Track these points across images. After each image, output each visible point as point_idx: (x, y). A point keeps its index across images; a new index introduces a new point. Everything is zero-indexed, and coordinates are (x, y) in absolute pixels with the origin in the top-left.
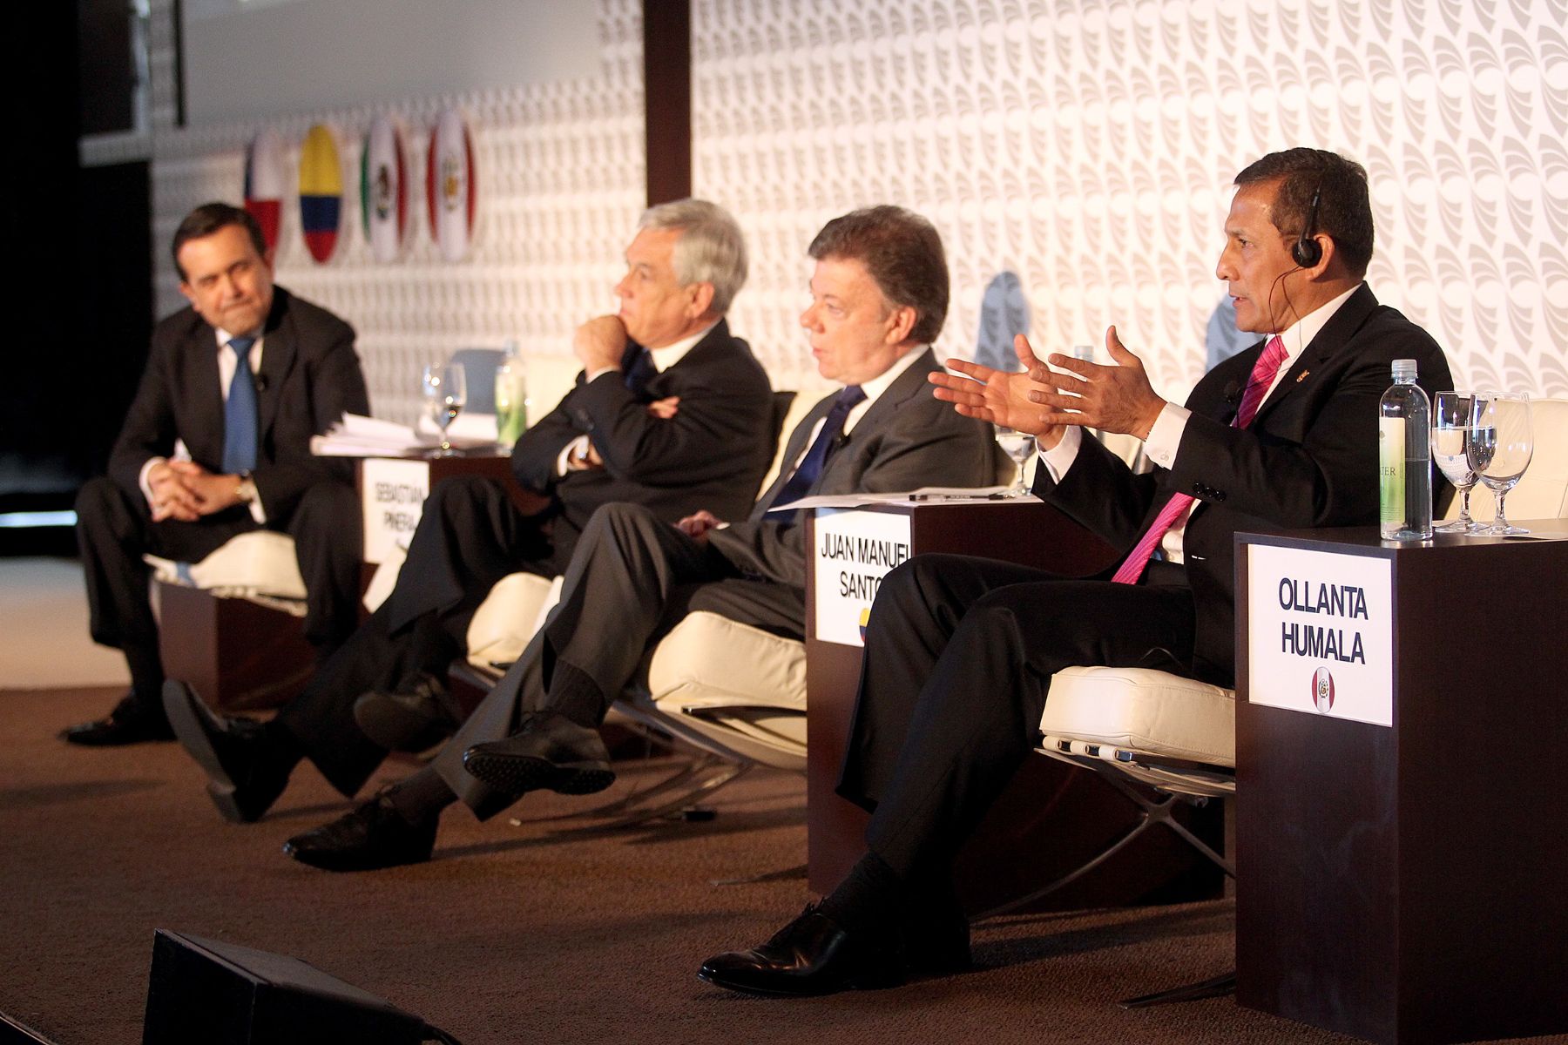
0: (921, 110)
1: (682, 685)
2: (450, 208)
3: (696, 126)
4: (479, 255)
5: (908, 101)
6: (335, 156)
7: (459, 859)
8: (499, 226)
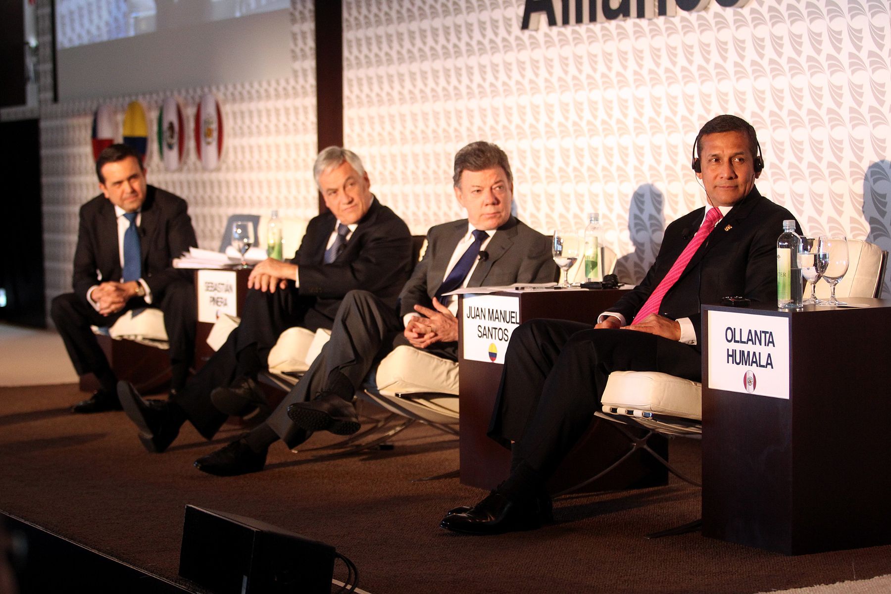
0: (470, 94)
1: (396, 382)
2: (209, 143)
3: (345, 102)
4: (224, 167)
5: (464, 90)
6: (143, 117)
7: (277, 470)
8: (236, 152)
